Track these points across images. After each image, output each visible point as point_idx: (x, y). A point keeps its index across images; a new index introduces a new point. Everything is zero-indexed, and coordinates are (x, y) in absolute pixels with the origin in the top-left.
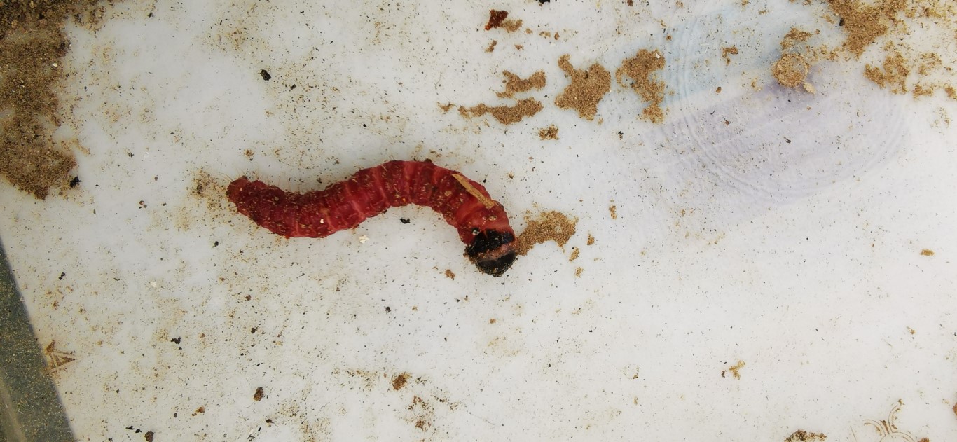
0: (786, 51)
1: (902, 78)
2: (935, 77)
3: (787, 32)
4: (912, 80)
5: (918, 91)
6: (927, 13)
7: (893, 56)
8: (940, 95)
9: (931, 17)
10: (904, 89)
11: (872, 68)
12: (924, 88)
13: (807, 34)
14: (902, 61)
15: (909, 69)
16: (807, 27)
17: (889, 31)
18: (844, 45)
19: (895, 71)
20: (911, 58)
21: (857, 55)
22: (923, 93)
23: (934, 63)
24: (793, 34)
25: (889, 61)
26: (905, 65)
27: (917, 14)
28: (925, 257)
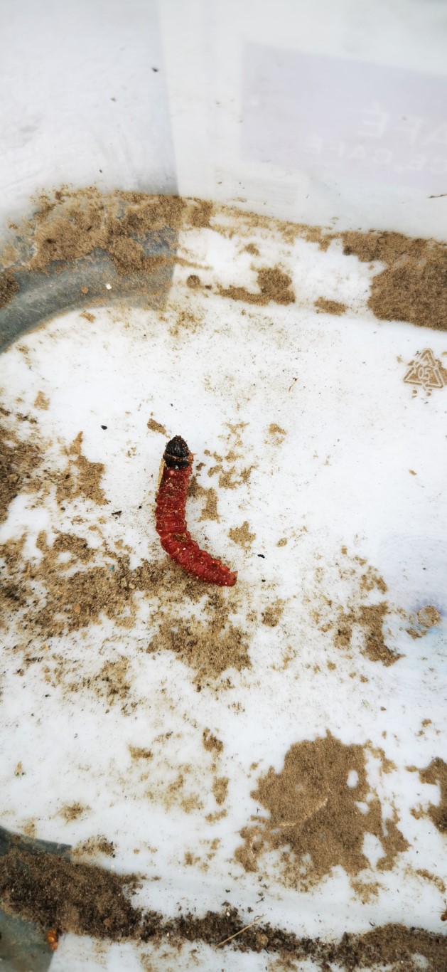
0: (425, 629)
1: (367, 575)
2: (347, 564)
3: (418, 639)
4: (362, 570)
5: (362, 562)
6: (330, 603)
7: (365, 590)
8: (351, 553)
9: (329, 600)
10: (370, 568)
11: (381, 590)
12: (358, 562)
13: (408, 632)
14: (361, 584)
15: (360, 577)
16: (405, 635)
17: (359, 606)
18: (390, 613)
19: (369, 581)
20: (356, 583)
21: (385, 602)
22: (361, 560)
23: (344, 573)
24: (416, 636)
25: (369, 589)
26: (362, 582)
27: (337, 606)
28: (415, 472)
